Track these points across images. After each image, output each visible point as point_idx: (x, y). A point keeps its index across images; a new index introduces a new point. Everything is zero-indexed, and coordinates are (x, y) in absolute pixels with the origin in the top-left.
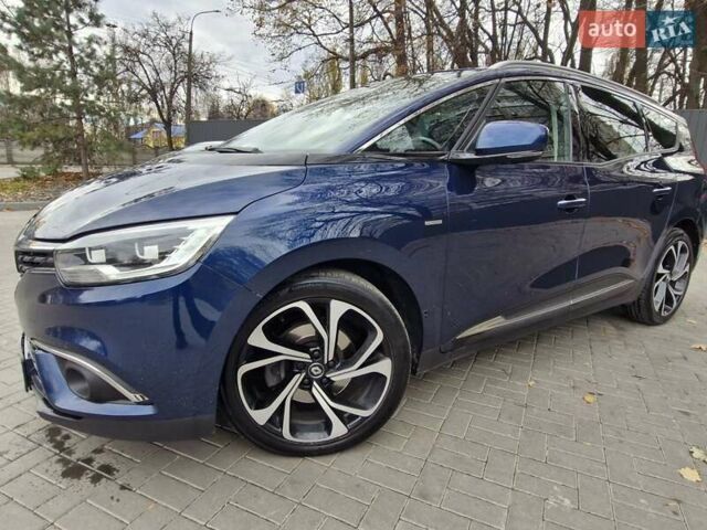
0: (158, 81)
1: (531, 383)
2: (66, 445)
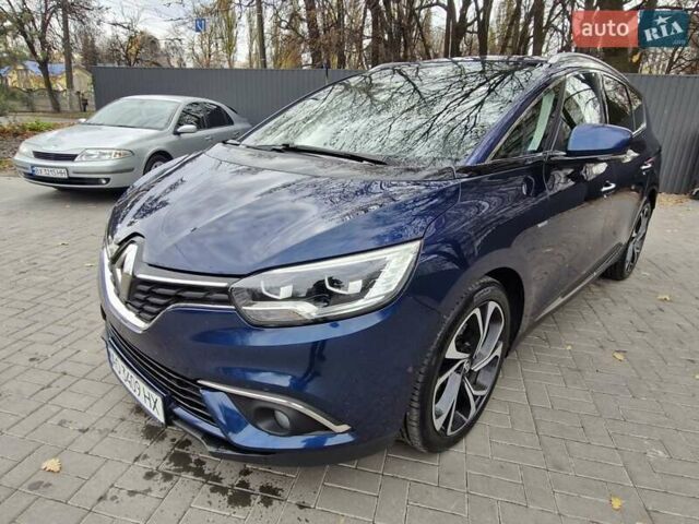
0: (26, 11)
1: (569, 348)
2: (207, 472)
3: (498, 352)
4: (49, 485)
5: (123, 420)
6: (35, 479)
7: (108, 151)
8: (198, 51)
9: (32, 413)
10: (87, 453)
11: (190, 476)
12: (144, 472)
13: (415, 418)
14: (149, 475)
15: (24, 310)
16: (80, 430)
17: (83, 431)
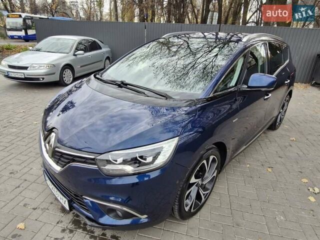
1: (248, 166)
2: (88, 229)
3: (215, 174)
4: (20, 235)
5: (52, 203)
6: (14, 233)
7: (43, 65)
8: (85, 6)
9: (12, 200)
10: (36, 220)
11: (81, 231)
12: (61, 229)
13: (176, 209)
14: (64, 231)
15: (7, 147)
16: (33, 209)
17: (34, 209)
